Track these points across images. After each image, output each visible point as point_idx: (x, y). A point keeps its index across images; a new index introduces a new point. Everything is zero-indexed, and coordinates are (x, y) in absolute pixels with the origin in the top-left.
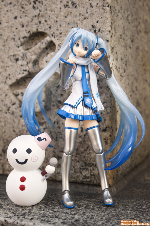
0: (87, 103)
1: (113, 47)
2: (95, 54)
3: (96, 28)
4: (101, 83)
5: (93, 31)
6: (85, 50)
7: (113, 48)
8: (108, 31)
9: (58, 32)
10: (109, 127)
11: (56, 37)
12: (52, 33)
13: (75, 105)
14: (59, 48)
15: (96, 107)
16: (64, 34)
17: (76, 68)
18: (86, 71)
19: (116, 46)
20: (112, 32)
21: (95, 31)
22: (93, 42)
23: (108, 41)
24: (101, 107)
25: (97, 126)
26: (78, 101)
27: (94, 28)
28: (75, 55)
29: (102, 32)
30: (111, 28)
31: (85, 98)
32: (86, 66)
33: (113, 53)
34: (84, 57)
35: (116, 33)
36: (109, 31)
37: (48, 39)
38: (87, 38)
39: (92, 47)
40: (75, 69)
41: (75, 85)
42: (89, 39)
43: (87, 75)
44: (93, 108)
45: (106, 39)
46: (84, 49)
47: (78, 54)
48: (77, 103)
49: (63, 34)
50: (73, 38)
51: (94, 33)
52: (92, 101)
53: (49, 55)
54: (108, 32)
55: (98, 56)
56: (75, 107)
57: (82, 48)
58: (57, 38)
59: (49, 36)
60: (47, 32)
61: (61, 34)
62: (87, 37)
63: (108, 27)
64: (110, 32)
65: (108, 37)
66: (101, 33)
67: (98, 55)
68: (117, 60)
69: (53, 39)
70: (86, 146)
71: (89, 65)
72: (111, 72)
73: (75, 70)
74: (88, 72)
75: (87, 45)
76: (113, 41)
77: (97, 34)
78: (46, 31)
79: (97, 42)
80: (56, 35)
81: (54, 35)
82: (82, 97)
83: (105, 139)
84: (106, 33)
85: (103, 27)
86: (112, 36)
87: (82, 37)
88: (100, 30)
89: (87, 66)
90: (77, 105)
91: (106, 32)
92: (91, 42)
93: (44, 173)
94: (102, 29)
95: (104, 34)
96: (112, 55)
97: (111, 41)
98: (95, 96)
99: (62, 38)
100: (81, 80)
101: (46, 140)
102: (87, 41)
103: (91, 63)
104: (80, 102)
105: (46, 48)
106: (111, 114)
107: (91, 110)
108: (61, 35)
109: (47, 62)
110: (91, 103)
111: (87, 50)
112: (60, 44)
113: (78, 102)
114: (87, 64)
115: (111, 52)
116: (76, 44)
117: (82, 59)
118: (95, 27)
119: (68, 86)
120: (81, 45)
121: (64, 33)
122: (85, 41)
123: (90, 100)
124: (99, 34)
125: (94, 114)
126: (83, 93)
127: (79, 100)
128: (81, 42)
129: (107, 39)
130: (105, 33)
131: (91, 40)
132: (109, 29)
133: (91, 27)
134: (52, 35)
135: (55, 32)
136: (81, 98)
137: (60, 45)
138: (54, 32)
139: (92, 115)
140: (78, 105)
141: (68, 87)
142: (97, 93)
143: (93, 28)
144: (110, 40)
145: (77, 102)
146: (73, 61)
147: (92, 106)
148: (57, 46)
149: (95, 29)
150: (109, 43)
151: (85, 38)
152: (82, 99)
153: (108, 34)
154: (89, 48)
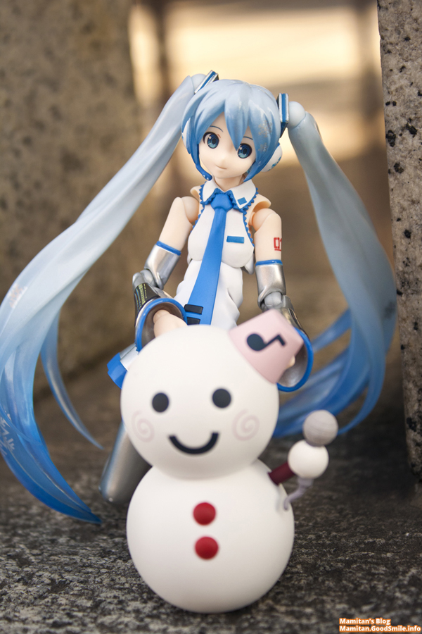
6: (241, 155)
22: (270, 121)
28: (209, 177)
38: (246, 111)
42: (254, 116)
46: (239, 152)
47: (221, 172)
50: (194, 116)
62: (244, 108)
87: (227, 110)
92: (264, 125)
93: (281, 474)
101: (283, 343)
102: (246, 123)
116: (208, 136)
120: (225, 139)
131: (262, 116)
151: (238, 112)
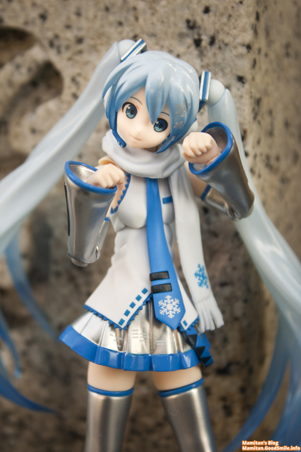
0: (162, 312)
1: (258, 96)
2: (193, 150)
3: (202, 32)
4: (213, 218)
5: (189, 41)
6: (157, 128)
7: (258, 102)
8: (243, 45)
9: (70, 35)
10: (237, 363)
11: (63, 49)
12: (50, 35)
13: (122, 322)
14: (73, 89)
15: (194, 322)
16: (91, 42)
17: (127, 186)
18: (163, 195)
19: (271, 88)
20: (256, 47)
21: (198, 43)
23: (241, 79)
24: (211, 318)
25: (196, 384)
26: (132, 305)
27: (196, 30)
28: (123, 144)
29: (222, 46)
30: (256, 32)
31: (155, 296)
32: (160, 179)
33: (259, 118)
34: (155, 150)
35: (270, 43)
36: (246, 44)
37: (37, 54)
39: (182, 119)
40: (124, 188)
41: (124, 242)
43: (165, 208)
44: (186, 328)
45: (234, 71)
46: (156, 125)
47: (135, 142)
48: (127, 313)
49: (88, 42)
51: (193, 48)
52: (181, 305)
53: (41, 110)
54: (244, 50)
55: (203, 153)
56: (123, 326)
57: (147, 124)
58: (66, 54)
59: (42, 46)
60: (35, 30)
61: (80, 41)
63: (244, 30)
64: (249, 47)
65: (244, 67)
66: (217, 52)
67: (205, 150)
68: (271, 134)
69: (53, 56)
70: (160, 412)
71: (172, 174)
72: (250, 199)
73: (125, 192)
74: (170, 200)
75: (168, 112)
76: (258, 78)
77: (205, 53)
78: (29, 29)
79: (201, 98)
80: (63, 43)
81: (56, 43)
82: (145, 291)
83: (224, 399)
84: (234, 52)
85: (226, 28)
86: (257, 61)
88: (217, 41)
89: (167, 180)
90: (126, 319)
91: (235, 47)
94: (221, 37)
95: (229, 54)
96: (255, 126)
97: (253, 79)
98: (193, 282)
99: (85, 57)
100: (145, 227)
103: (179, 168)
104: (140, 308)
105: (33, 84)
106: (245, 323)
107: (179, 334)
108: (80, 47)
109: (34, 131)
110: (179, 311)
111: (164, 130)
112: (79, 74)
113: (132, 311)
114: (166, 174)
115: (252, 116)
116: (127, 106)
117: (148, 157)
118: (199, 27)
119: (97, 251)
121: (92, 39)
122: (159, 100)
123: (174, 303)
124: (210, 52)
125: (188, 348)
126: (151, 275)
127: (136, 302)
128: (144, 101)
129: (240, 74)
130: (231, 51)
132: (248, 37)
133: (183, 27)
134: (51, 44)
135: (62, 35)
136: (142, 295)
137: (79, 79)
138: (57, 32)
139: (179, 351)
140: (132, 319)
141: (99, 255)
142: (200, 270)
143: (190, 32)
144: (248, 77)
145: (130, 309)
146: (113, 179)
147: (182, 322)
148: (67, 81)
149: (199, 35)
150: (247, 86)
152: (144, 297)
153: (241, 56)
154: (173, 125)
